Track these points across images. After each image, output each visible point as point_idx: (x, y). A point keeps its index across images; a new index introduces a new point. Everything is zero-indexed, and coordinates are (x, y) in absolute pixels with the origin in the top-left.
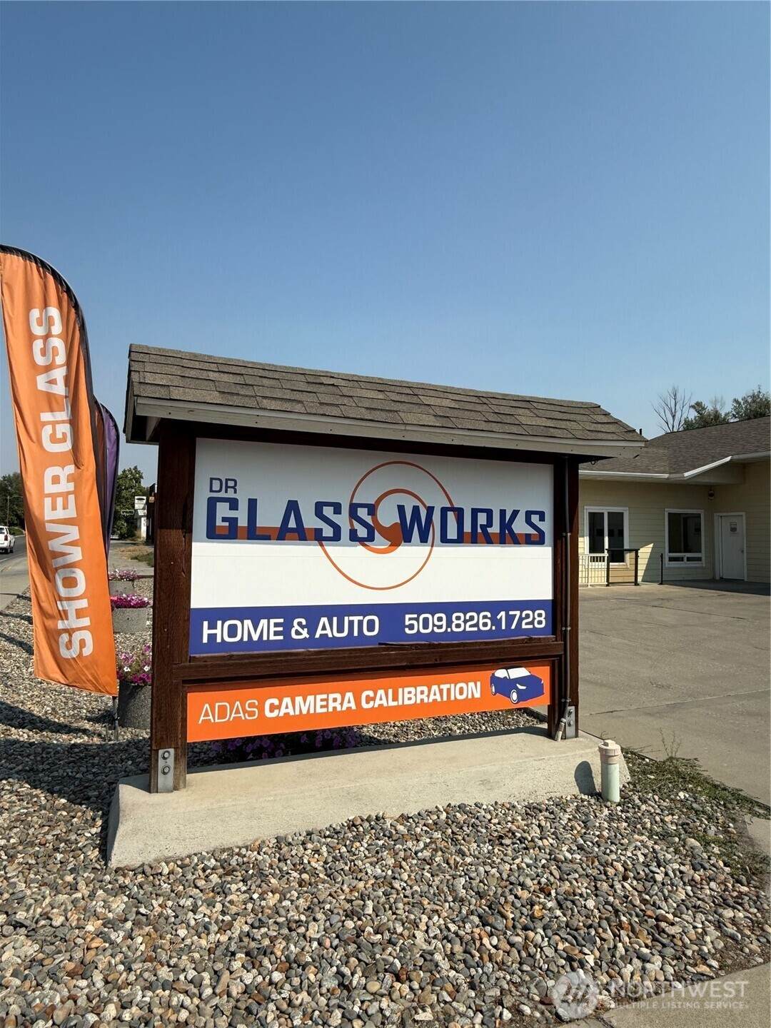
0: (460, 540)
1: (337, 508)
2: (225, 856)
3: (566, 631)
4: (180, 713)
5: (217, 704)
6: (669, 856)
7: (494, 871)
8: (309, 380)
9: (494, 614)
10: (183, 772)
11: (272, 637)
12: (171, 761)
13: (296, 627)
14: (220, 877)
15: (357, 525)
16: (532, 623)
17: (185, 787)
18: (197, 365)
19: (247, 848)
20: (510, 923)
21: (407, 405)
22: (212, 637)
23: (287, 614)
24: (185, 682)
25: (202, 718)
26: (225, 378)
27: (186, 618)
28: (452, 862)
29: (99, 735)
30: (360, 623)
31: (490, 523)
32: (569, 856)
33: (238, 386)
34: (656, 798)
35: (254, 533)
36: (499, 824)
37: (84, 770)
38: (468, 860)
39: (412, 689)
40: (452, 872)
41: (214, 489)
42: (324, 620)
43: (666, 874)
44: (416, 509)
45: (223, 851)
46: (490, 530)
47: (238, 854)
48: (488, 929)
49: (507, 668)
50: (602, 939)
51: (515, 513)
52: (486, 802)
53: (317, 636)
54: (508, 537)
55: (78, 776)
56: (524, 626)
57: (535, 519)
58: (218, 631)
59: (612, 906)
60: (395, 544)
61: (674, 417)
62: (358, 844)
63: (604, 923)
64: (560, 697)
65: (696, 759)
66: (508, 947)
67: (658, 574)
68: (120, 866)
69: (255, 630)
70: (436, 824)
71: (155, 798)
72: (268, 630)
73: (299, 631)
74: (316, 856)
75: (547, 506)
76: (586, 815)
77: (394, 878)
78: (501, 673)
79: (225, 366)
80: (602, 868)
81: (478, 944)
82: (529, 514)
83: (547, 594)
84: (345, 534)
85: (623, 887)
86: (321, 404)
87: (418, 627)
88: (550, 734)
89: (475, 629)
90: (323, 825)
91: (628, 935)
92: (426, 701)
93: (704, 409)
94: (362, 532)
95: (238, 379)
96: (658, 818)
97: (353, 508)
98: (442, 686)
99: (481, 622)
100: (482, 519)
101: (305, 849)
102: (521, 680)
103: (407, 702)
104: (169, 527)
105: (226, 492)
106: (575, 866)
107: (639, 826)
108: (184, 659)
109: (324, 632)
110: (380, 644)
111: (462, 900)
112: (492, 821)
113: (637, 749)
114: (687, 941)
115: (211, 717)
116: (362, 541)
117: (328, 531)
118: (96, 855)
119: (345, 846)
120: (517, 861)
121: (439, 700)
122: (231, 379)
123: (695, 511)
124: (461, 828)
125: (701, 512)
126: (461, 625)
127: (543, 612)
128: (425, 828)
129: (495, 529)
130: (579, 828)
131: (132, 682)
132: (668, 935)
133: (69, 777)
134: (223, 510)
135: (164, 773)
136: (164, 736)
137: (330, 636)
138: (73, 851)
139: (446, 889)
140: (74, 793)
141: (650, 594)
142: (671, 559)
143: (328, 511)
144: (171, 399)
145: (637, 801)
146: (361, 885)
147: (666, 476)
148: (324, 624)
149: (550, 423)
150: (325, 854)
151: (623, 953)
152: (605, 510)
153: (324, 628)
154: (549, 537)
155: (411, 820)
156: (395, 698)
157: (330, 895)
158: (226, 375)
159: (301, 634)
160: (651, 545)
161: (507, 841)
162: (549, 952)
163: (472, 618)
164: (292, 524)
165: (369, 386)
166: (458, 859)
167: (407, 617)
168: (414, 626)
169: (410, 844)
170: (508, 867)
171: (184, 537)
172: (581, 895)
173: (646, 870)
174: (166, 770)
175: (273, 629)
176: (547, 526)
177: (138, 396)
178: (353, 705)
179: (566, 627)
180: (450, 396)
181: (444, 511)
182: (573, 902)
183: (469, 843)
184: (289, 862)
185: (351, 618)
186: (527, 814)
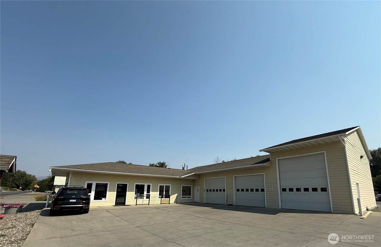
125: (191, 186)
142: (182, 197)
152: (165, 185)
160: (177, 194)
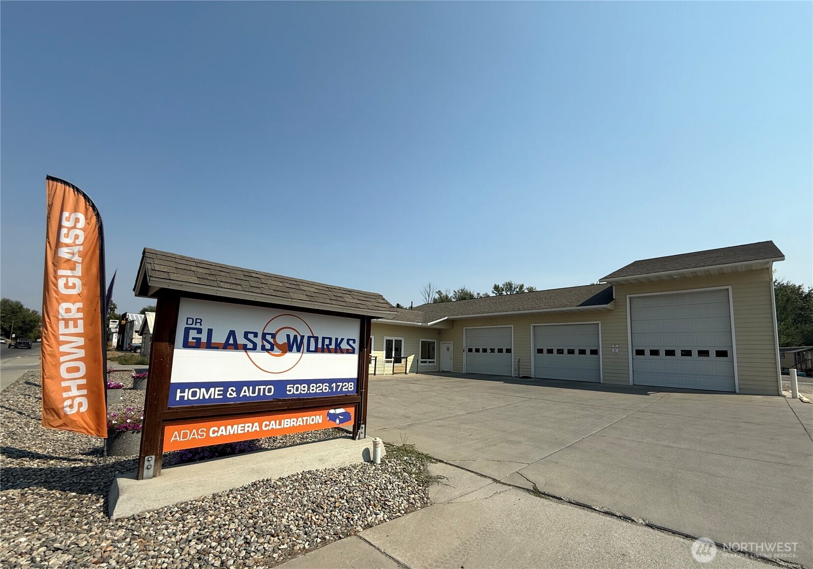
0: (316, 351)
1: (256, 335)
2: (183, 505)
3: (362, 391)
4: (160, 437)
5: (182, 432)
6: (395, 480)
7: (321, 493)
8: (245, 274)
9: (330, 385)
10: (159, 468)
11: (216, 397)
12: (152, 462)
13: (230, 391)
14: (181, 515)
15: (265, 343)
16: (347, 388)
17: (160, 475)
18: (184, 262)
19: (196, 501)
20: (325, 511)
21: (294, 290)
22: (182, 397)
23: (226, 385)
24: (164, 421)
25: (173, 439)
26: (200, 270)
27: (167, 388)
28: (302, 493)
29: (92, 462)
30: (264, 389)
31: (330, 344)
32: (354, 485)
33: (207, 275)
34: (395, 460)
35: (210, 346)
36: (326, 476)
37: (86, 478)
38: (310, 491)
39: (289, 420)
40: (302, 496)
41: (188, 323)
42: (245, 388)
43: (393, 486)
44: (295, 337)
45: (182, 504)
46: (330, 347)
47: (191, 504)
48: (315, 513)
49: (335, 409)
50: (362, 510)
51: (342, 340)
52: (321, 468)
53: (241, 396)
54: (339, 350)
55: (81, 481)
56: (344, 390)
57: (351, 342)
58: (186, 394)
59: (368, 499)
60: (284, 352)
61: (429, 296)
62: (257, 492)
63: (364, 505)
64: (358, 421)
65: (414, 445)
66: (323, 518)
67: (415, 369)
68: (119, 517)
69: (207, 394)
70: (296, 480)
71: (140, 482)
72: (215, 393)
73: (231, 394)
74: (234, 499)
75: (357, 337)
76: (365, 469)
77: (274, 502)
78: (332, 411)
79: (199, 264)
80: (367, 487)
81: (310, 519)
82: (348, 340)
83: (355, 375)
84: (259, 347)
85: (375, 492)
86: (251, 286)
87: (294, 391)
88: (353, 438)
89: (321, 391)
90: (238, 486)
91: (372, 508)
92: (295, 425)
93: (442, 294)
94: (268, 346)
95: (207, 271)
96: (394, 468)
97: (264, 335)
98: (303, 418)
99: (324, 388)
100: (327, 342)
101: (228, 497)
102: (341, 414)
103: (286, 426)
104: (162, 341)
105: (196, 325)
106: (356, 488)
107: (386, 471)
108: (164, 409)
109: (245, 394)
110: (274, 399)
111: (305, 505)
112: (323, 476)
113: (391, 442)
114: (395, 506)
115: (178, 438)
116: (267, 351)
117: (250, 346)
118: (101, 515)
119: (250, 493)
120: (332, 489)
121: (302, 424)
122: (204, 271)
123: (433, 340)
124: (308, 480)
125: (435, 341)
126: (314, 389)
127: (352, 383)
128: (291, 482)
129: (333, 346)
130: (360, 474)
131: (117, 430)
132: (388, 506)
133: (75, 483)
134: (193, 334)
135: (148, 469)
136: (149, 450)
137: (248, 395)
138: (85, 516)
139: (298, 503)
140: (80, 489)
141: (411, 378)
142: (422, 362)
143: (251, 336)
144: (170, 279)
145: (387, 462)
146: (258, 507)
147: (420, 324)
148: (245, 390)
149: (358, 302)
150: (239, 498)
151: (369, 513)
152: (393, 339)
153: (245, 392)
154: (357, 350)
155: (284, 480)
156: (280, 425)
157: (242, 513)
158: (201, 269)
159: (232, 395)
160: (414, 355)
161: (329, 482)
162: (340, 517)
163: (320, 386)
164: (231, 341)
165: (275, 279)
166: (305, 491)
167: (288, 386)
168: (291, 390)
169: (283, 489)
170: (327, 491)
171: (170, 347)
172: (357, 497)
173: (385, 486)
174: (149, 467)
175: (217, 393)
176: (356, 346)
177: (151, 276)
178: (258, 429)
179: (362, 390)
180: (315, 286)
181: (309, 338)
182: (353, 500)
183: (311, 485)
184: (219, 503)
185: (260, 387)
186: (339, 471)
